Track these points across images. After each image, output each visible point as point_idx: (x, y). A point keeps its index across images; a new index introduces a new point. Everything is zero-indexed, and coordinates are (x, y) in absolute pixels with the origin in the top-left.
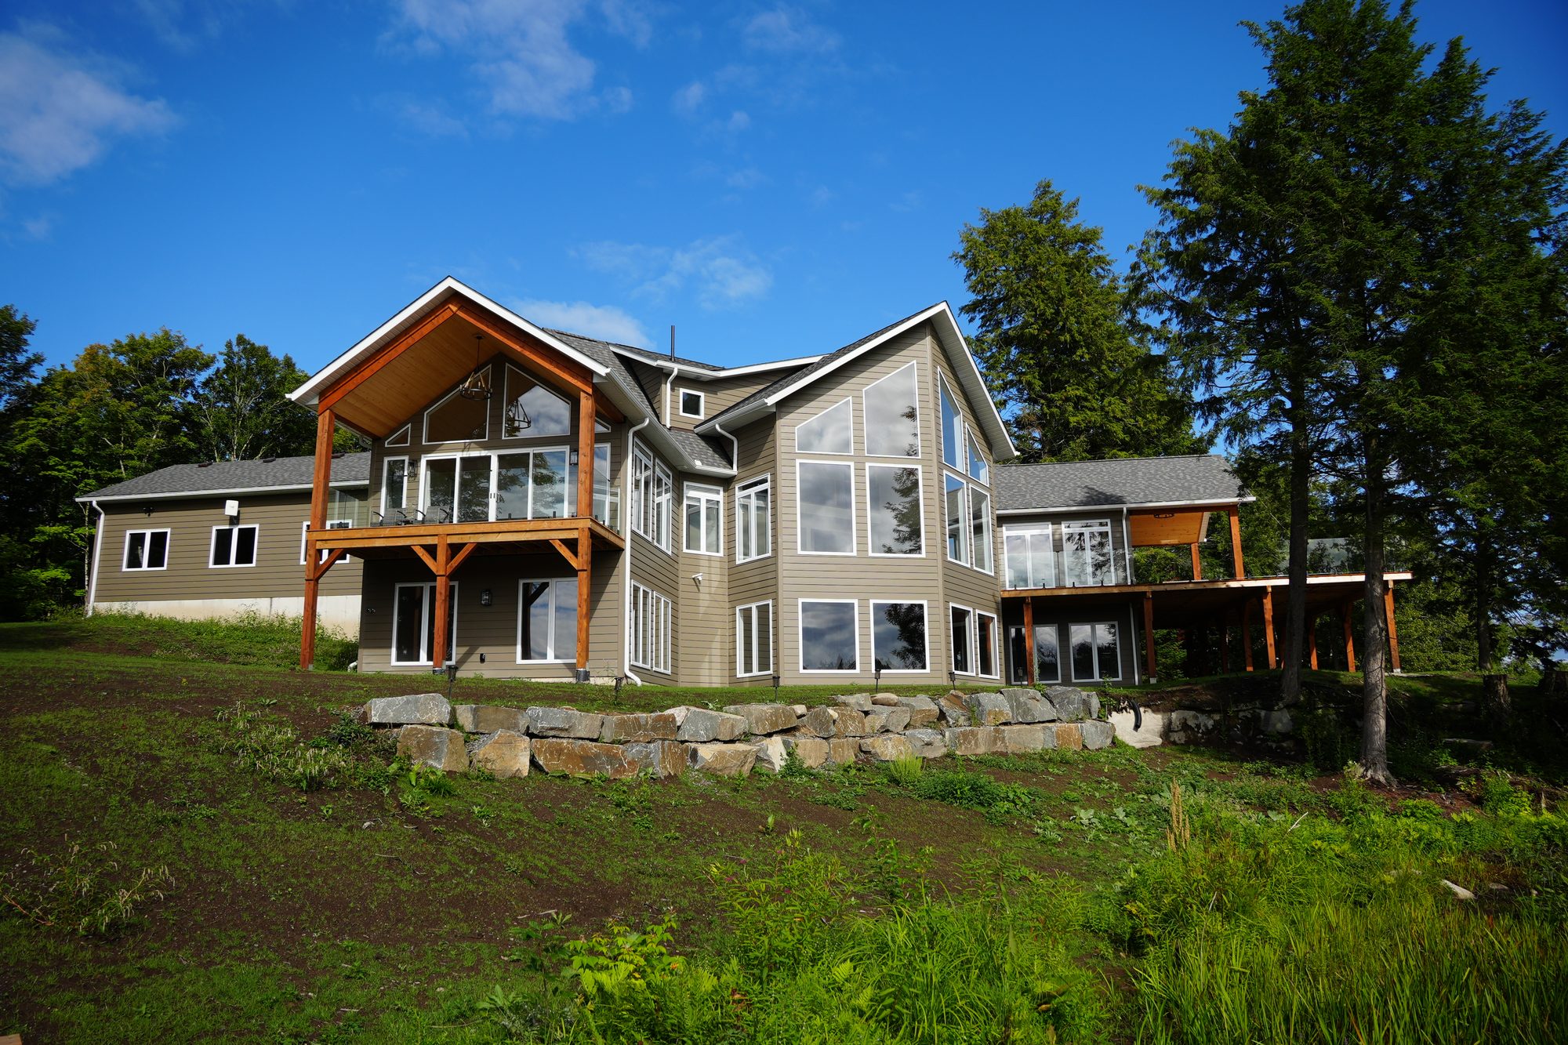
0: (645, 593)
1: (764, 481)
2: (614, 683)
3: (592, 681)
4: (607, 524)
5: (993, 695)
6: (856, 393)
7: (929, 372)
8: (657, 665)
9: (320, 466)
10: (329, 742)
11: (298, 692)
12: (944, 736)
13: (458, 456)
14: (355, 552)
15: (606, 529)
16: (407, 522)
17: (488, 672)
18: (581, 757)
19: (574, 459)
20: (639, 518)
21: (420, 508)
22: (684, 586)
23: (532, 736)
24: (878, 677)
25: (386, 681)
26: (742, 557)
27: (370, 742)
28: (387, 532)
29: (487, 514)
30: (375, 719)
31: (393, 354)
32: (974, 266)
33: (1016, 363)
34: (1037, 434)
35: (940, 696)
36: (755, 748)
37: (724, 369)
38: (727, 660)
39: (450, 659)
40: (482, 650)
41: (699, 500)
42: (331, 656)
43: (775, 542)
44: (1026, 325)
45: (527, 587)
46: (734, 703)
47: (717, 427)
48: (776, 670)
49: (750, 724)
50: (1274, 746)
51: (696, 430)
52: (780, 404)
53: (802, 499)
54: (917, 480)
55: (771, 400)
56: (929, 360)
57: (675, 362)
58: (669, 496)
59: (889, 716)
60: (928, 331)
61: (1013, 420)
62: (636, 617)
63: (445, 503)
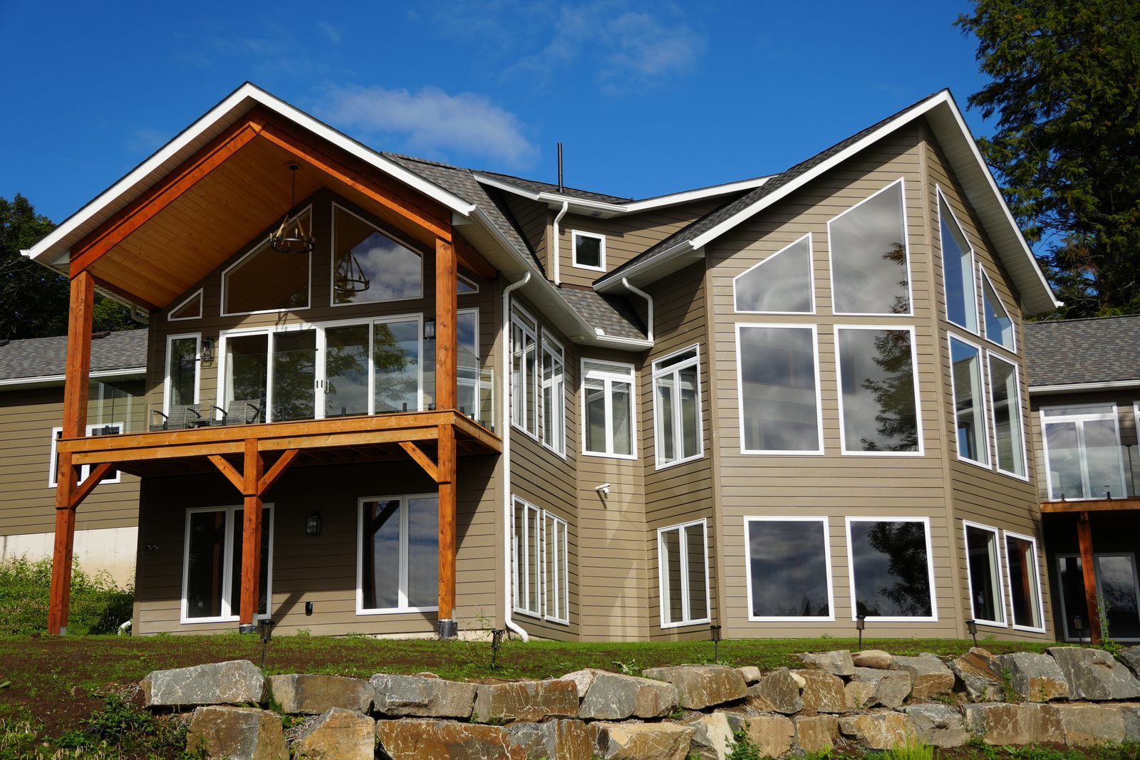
0: (532, 513)
1: (692, 354)
2: (490, 639)
3: (461, 636)
4: (476, 418)
5: (1037, 657)
6: (818, 228)
7: (924, 193)
8: (550, 611)
9: (75, 349)
10: (87, 737)
11: (43, 667)
12: (964, 715)
13: (270, 331)
14: (128, 467)
15: (475, 426)
16: (202, 424)
17: (317, 628)
18: (447, 744)
19: (429, 330)
20: (521, 410)
21: (220, 404)
22: (585, 501)
23: (377, 716)
24: (861, 626)
25: (173, 646)
26: (663, 459)
27: (148, 734)
28: (174, 438)
29: (313, 409)
30: (156, 701)
31: (174, 191)
32: (991, 35)
33: (1056, 172)
34: (1090, 275)
35: (955, 655)
36: (689, 729)
37: (632, 201)
38: (646, 603)
39: (264, 611)
40: (308, 597)
41: (602, 383)
42: (94, 614)
43: (709, 439)
44: (1073, 115)
45: (369, 507)
46: (658, 663)
47: (625, 281)
48: (716, 617)
49: (681, 693)
51: (596, 287)
52: (710, 247)
53: (745, 378)
54: (909, 348)
55: (698, 242)
56: (923, 176)
57: (564, 193)
58: (560, 378)
59: (880, 683)
60: (921, 134)
61: (1051, 256)
62: (520, 546)
63: (254, 397)
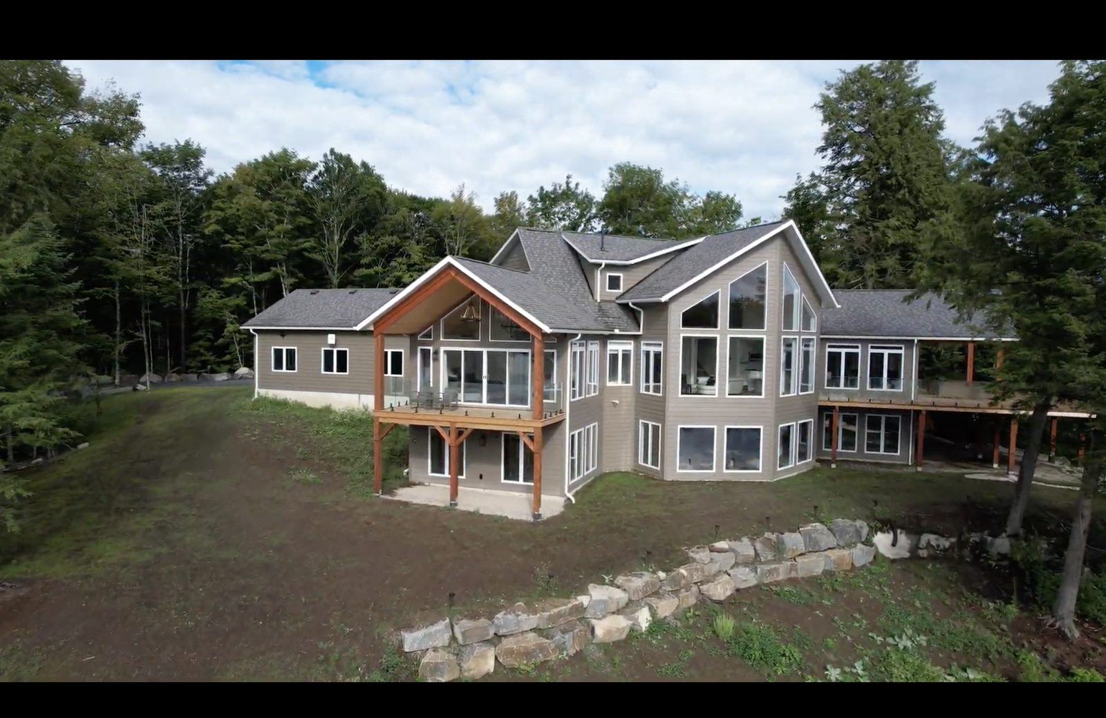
0: (579, 433)
1: (659, 344)
5: (793, 535)
6: (723, 286)
8: (588, 469)
12: (756, 573)
13: (462, 350)
18: (524, 653)
22: (607, 407)
26: (644, 391)
28: (420, 417)
30: (407, 650)
35: (757, 538)
41: (617, 351)
43: (664, 388)
47: (631, 304)
48: (662, 467)
49: (630, 596)
50: (994, 564)
51: (617, 300)
52: (671, 298)
54: (762, 346)
55: (665, 298)
56: (778, 259)
57: (604, 259)
59: (721, 563)
62: (573, 453)
